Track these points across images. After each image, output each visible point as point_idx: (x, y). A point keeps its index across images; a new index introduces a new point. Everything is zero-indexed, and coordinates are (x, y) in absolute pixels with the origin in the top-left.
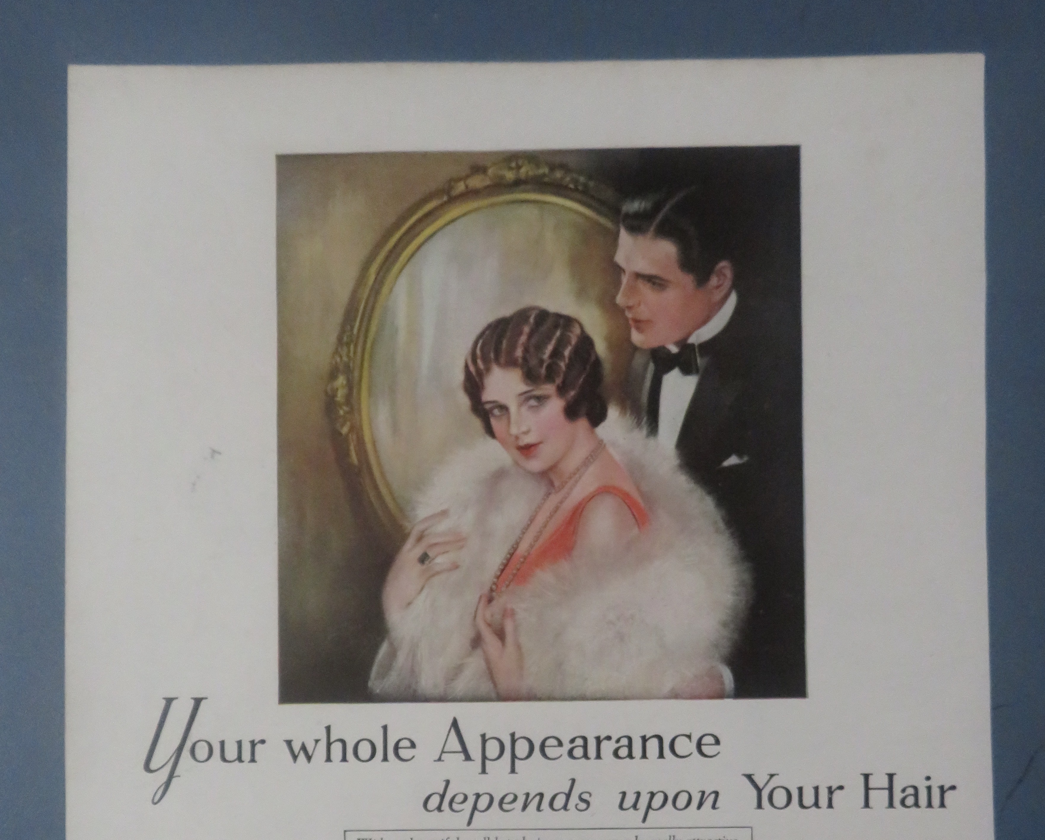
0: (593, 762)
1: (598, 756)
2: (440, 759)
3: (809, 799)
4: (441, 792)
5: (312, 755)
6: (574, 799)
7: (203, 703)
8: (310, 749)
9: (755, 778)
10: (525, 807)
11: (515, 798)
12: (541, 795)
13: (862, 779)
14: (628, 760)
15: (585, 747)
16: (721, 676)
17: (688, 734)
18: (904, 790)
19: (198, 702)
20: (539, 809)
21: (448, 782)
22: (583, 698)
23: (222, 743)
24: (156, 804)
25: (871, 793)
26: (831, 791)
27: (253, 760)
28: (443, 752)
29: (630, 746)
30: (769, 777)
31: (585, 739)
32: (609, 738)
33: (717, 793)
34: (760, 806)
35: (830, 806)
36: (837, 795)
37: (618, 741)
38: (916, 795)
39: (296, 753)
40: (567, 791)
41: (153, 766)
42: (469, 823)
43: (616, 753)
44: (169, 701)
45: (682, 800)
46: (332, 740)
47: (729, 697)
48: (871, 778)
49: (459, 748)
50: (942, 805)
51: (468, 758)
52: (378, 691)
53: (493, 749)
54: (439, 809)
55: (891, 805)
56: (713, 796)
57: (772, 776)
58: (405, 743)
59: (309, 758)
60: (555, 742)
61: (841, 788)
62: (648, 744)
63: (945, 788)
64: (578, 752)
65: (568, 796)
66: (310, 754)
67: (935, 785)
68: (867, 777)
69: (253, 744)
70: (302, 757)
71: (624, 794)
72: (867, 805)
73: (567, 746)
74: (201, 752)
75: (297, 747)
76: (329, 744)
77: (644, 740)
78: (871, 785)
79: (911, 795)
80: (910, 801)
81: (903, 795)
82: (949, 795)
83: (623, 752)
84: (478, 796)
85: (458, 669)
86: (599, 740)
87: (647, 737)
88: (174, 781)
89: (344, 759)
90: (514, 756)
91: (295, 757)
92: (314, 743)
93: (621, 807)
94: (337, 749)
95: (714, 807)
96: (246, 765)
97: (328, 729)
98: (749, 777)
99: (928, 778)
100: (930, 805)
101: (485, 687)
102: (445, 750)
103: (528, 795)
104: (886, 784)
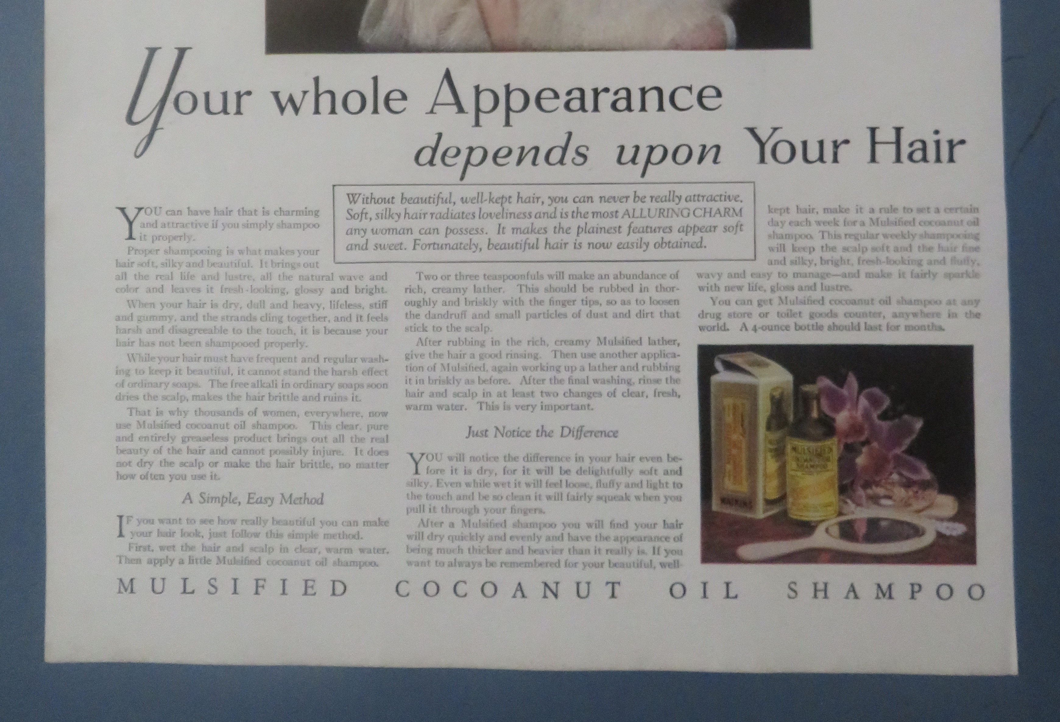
0: (590, 114)
1: (596, 109)
2: (432, 112)
3: (813, 153)
4: (433, 146)
5: (300, 108)
6: (571, 153)
7: (188, 53)
8: (298, 102)
9: (758, 132)
10: (520, 161)
11: (510, 152)
12: (537, 149)
13: (868, 134)
14: (626, 112)
15: (582, 99)
16: (723, 26)
17: (689, 86)
18: (911, 145)
19: (182, 52)
20: (534, 163)
21: (440, 135)
22: (580, 48)
23: (207, 95)
24: (137, 157)
25: (878, 147)
26: (836, 145)
27: (239, 112)
28: (435, 104)
29: (628, 99)
30: (771, 131)
31: (582, 91)
32: (606, 90)
33: (718, 147)
34: (762, 160)
35: (835, 160)
36: (843, 149)
37: (616, 93)
38: (924, 149)
39: (284, 105)
40: (563, 145)
41: (135, 118)
42: (462, 178)
43: (614, 106)
44: (152, 51)
45: (682, 154)
46: (321, 91)
47: (731, 48)
48: (877, 132)
49: (451, 99)
50: (951, 160)
51: (461, 110)
52: (368, 41)
53: (486, 101)
54: (431, 163)
55: (898, 160)
56: (714, 150)
57: (775, 129)
58: (397, 95)
59: (296, 110)
60: (551, 95)
61: (847, 142)
62: (648, 96)
63: (955, 143)
64: (575, 104)
65: (565, 149)
66: (298, 105)
67: (944, 138)
68: (873, 130)
69: (239, 96)
70: (289, 109)
71: (622, 148)
72: (873, 159)
73: (564, 98)
74: (186, 104)
75: (284, 99)
76: (317, 96)
77: (643, 92)
78: (878, 139)
79: (919, 149)
80: (918, 155)
81: (910, 150)
82: (958, 150)
83: (622, 104)
84: (471, 149)
85: (451, 19)
86: (596, 93)
87: (646, 89)
88: (157, 133)
89: (333, 111)
90: (508, 109)
91: (282, 109)
92: (302, 94)
93: (619, 161)
94: (325, 100)
95: (715, 161)
96: (232, 118)
97: (317, 80)
98: (752, 131)
99: (937, 132)
100: (938, 160)
101: (480, 37)
102: (438, 102)
103: (523, 148)
104: (893, 138)
